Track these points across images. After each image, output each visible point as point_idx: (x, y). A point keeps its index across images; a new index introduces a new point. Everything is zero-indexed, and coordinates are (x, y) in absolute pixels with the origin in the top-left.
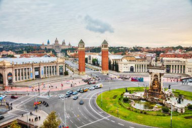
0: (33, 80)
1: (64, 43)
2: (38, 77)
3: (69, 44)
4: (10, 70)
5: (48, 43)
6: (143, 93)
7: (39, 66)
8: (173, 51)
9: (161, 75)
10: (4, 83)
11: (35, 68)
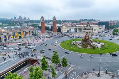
0: (18, 39)
1: (25, 18)
2: (20, 37)
3: (28, 19)
4: (5, 34)
5: (15, 18)
6: (81, 41)
7: (20, 31)
8: (83, 22)
9: (89, 32)
10: (2, 41)
11: (19, 32)
